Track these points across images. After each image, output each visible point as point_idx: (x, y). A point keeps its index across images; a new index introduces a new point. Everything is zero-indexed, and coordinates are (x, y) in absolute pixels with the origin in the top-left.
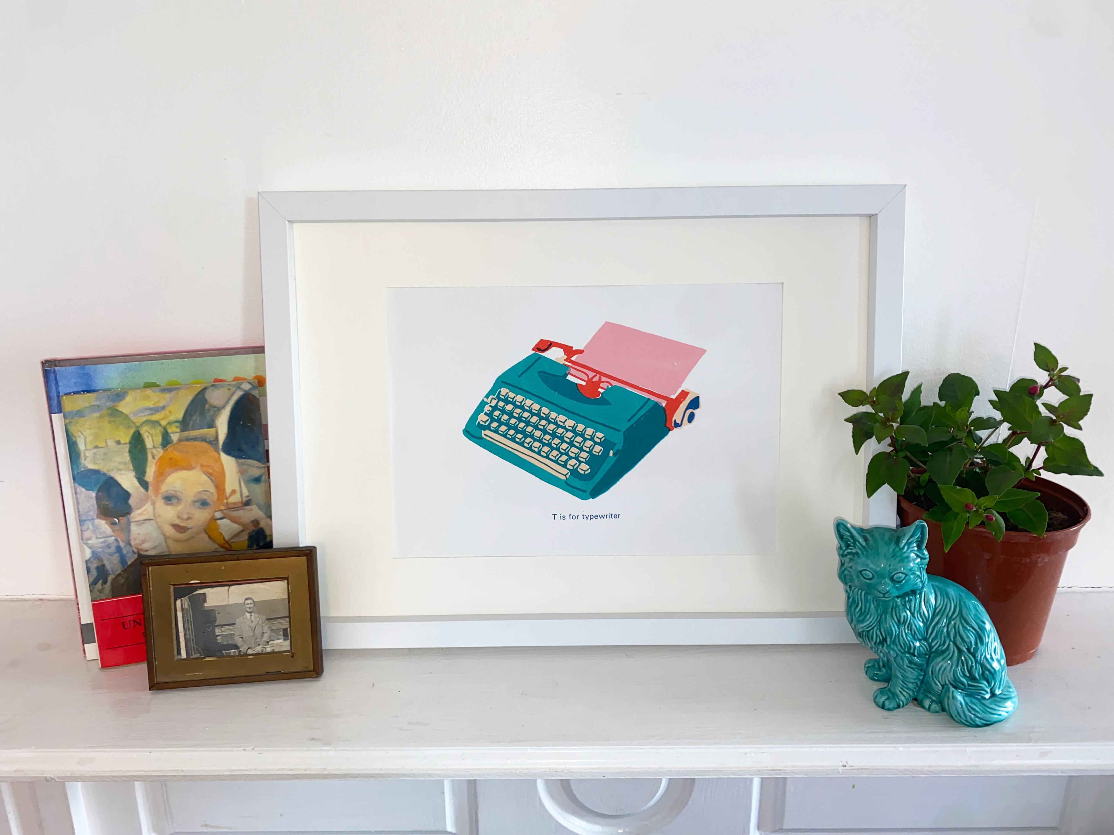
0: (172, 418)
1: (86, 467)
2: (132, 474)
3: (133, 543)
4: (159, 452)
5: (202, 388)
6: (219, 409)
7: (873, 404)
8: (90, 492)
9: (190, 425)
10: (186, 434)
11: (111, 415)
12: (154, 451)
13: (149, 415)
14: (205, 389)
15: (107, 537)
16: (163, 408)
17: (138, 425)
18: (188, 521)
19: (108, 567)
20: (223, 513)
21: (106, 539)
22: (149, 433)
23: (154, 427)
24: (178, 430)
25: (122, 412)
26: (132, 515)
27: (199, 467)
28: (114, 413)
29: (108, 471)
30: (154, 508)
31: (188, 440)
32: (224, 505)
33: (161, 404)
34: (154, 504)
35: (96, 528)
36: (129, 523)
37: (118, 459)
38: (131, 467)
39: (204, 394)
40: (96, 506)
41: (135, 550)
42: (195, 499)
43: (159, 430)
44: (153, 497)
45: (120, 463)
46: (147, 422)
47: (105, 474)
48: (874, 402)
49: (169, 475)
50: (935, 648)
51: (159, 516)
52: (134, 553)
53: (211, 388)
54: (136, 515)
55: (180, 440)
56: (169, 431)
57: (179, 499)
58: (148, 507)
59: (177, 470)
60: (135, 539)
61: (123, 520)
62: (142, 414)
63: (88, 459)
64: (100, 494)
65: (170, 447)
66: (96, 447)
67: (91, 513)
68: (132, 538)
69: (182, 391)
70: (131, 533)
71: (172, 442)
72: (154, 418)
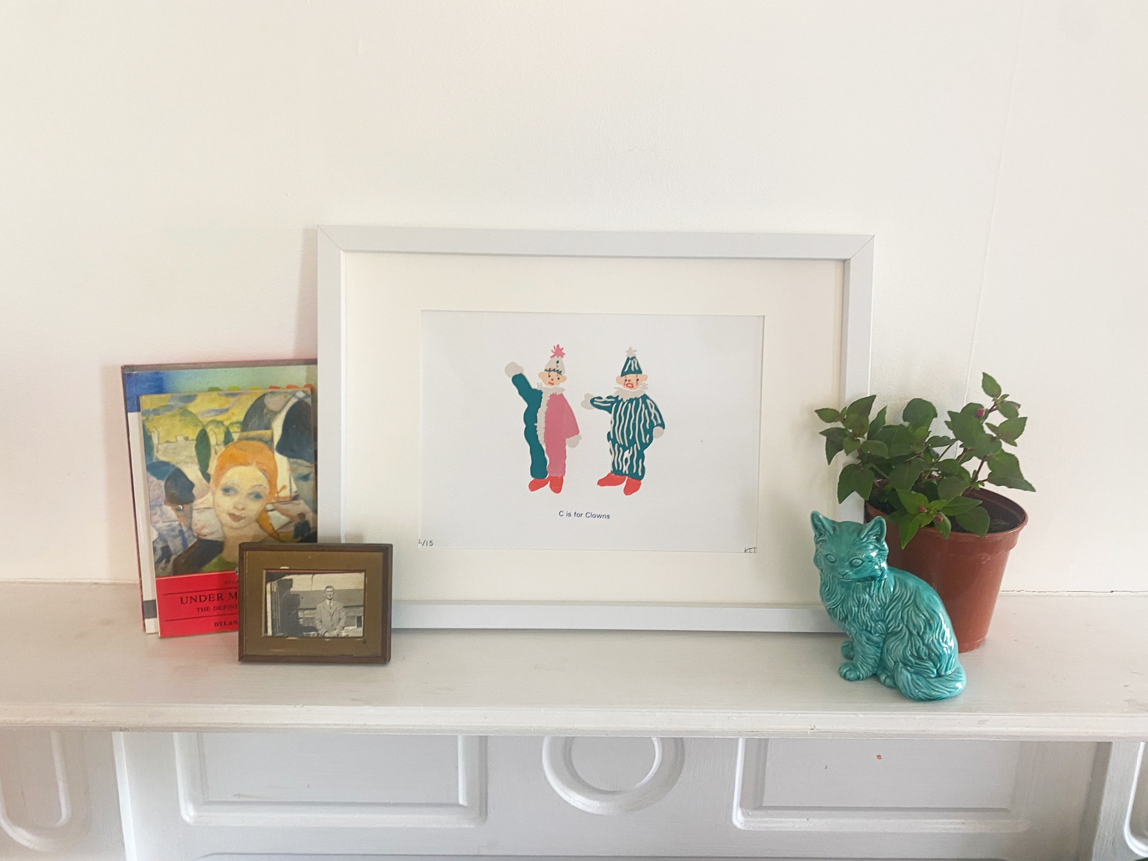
0: (234, 419)
1: (157, 459)
2: (196, 467)
3: (194, 528)
4: (222, 449)
5: (261, 395)
6: (276, 413)
7: (844, 421)
8: (160, 481)
9: (250, 426)
10: (245, 434)
11: (182, 414)
12: (217, 448)
13: (215, 415)
14: (264, 396)
15: (172, 521)
16: (227, 410)
17: (205, 424)
18: (243, 512)
19: (172, 548)
20: (274, 506)
21: (171, 523)
22: (213, 431)
23: (218, 427)
24: (239, 430)
25: (191, 413)
26: (195, 503)
27: (255, 464)
28: (185, 413)
29: (177, 463)
30: (214, 498)
31: (247, 439)
32: (274, 498)
33: (226, 406)
34: (214, 494)
35: (163, 514)
36: (191, 510)
37: (186, 453)
38: (196, 460)
39: (263, 400)
40: (164, 494)
41: (196, 534)
42: (250, 492)
43: (222, 429)
44: (214, 489)
45: (187, 457)
46: (212, 422)
47: (173, 466)
48: (845, 420)
49: (229, 469)
50: (891, 629)
51: (218, 506)
52: (195, 537)
53: (270, 395)
54: (198, 503)
55: (240, 439)
56: (231, 430)
57: (236, 492)
58: (209, 497)
59: (236, 465)
60: (196, 525)
61: (187, 507)
62: (208, 415)
63: (160, 452)
64: (168, 483)
65: (232, 444)
66: (168, 442)
67: (160, 500)
68: (193, 523)
69: (244, 397)
70: (193, 520)
71: (233, 440)
72: (219, 418)
